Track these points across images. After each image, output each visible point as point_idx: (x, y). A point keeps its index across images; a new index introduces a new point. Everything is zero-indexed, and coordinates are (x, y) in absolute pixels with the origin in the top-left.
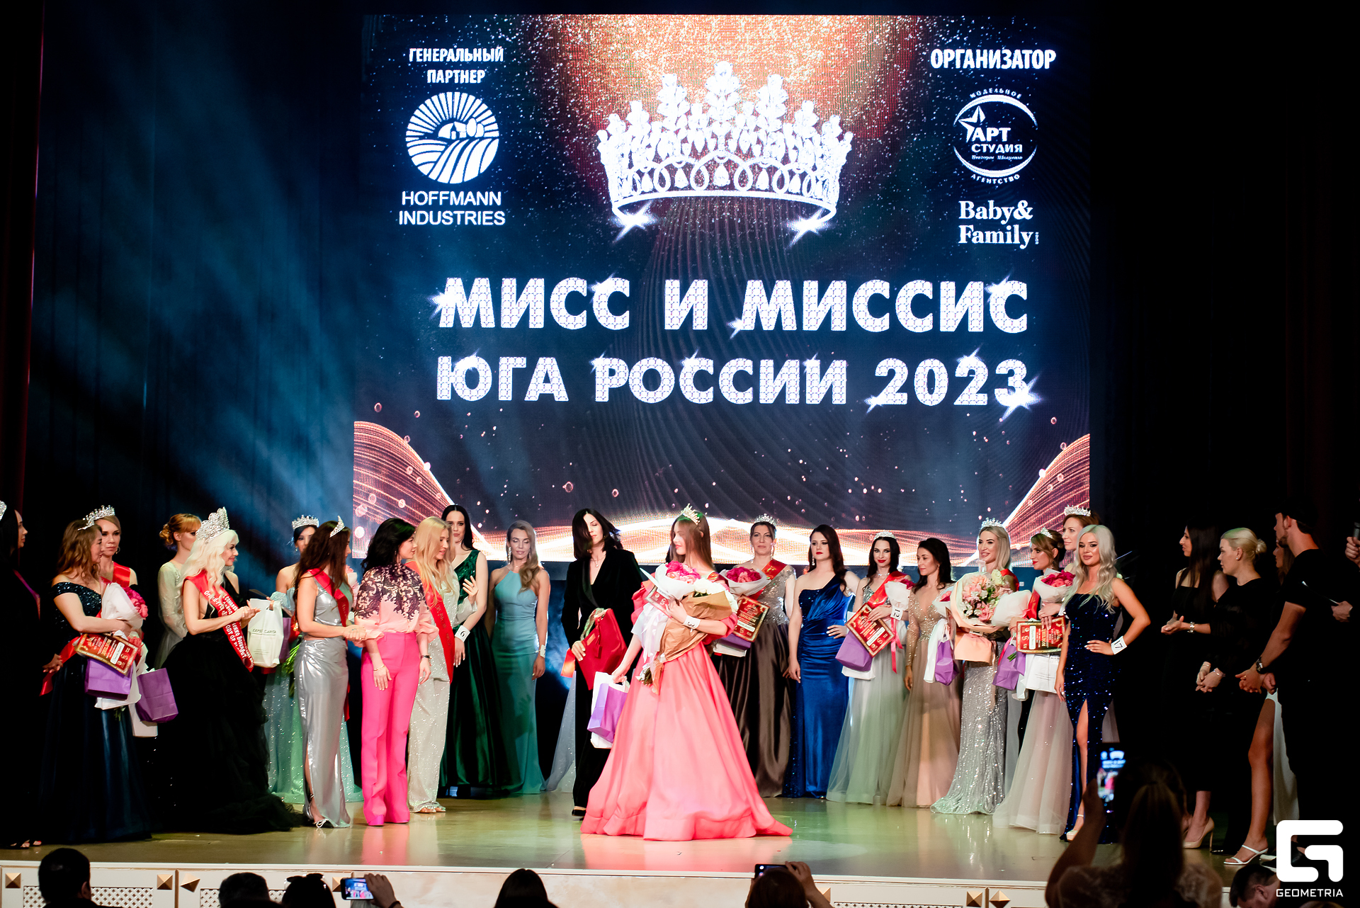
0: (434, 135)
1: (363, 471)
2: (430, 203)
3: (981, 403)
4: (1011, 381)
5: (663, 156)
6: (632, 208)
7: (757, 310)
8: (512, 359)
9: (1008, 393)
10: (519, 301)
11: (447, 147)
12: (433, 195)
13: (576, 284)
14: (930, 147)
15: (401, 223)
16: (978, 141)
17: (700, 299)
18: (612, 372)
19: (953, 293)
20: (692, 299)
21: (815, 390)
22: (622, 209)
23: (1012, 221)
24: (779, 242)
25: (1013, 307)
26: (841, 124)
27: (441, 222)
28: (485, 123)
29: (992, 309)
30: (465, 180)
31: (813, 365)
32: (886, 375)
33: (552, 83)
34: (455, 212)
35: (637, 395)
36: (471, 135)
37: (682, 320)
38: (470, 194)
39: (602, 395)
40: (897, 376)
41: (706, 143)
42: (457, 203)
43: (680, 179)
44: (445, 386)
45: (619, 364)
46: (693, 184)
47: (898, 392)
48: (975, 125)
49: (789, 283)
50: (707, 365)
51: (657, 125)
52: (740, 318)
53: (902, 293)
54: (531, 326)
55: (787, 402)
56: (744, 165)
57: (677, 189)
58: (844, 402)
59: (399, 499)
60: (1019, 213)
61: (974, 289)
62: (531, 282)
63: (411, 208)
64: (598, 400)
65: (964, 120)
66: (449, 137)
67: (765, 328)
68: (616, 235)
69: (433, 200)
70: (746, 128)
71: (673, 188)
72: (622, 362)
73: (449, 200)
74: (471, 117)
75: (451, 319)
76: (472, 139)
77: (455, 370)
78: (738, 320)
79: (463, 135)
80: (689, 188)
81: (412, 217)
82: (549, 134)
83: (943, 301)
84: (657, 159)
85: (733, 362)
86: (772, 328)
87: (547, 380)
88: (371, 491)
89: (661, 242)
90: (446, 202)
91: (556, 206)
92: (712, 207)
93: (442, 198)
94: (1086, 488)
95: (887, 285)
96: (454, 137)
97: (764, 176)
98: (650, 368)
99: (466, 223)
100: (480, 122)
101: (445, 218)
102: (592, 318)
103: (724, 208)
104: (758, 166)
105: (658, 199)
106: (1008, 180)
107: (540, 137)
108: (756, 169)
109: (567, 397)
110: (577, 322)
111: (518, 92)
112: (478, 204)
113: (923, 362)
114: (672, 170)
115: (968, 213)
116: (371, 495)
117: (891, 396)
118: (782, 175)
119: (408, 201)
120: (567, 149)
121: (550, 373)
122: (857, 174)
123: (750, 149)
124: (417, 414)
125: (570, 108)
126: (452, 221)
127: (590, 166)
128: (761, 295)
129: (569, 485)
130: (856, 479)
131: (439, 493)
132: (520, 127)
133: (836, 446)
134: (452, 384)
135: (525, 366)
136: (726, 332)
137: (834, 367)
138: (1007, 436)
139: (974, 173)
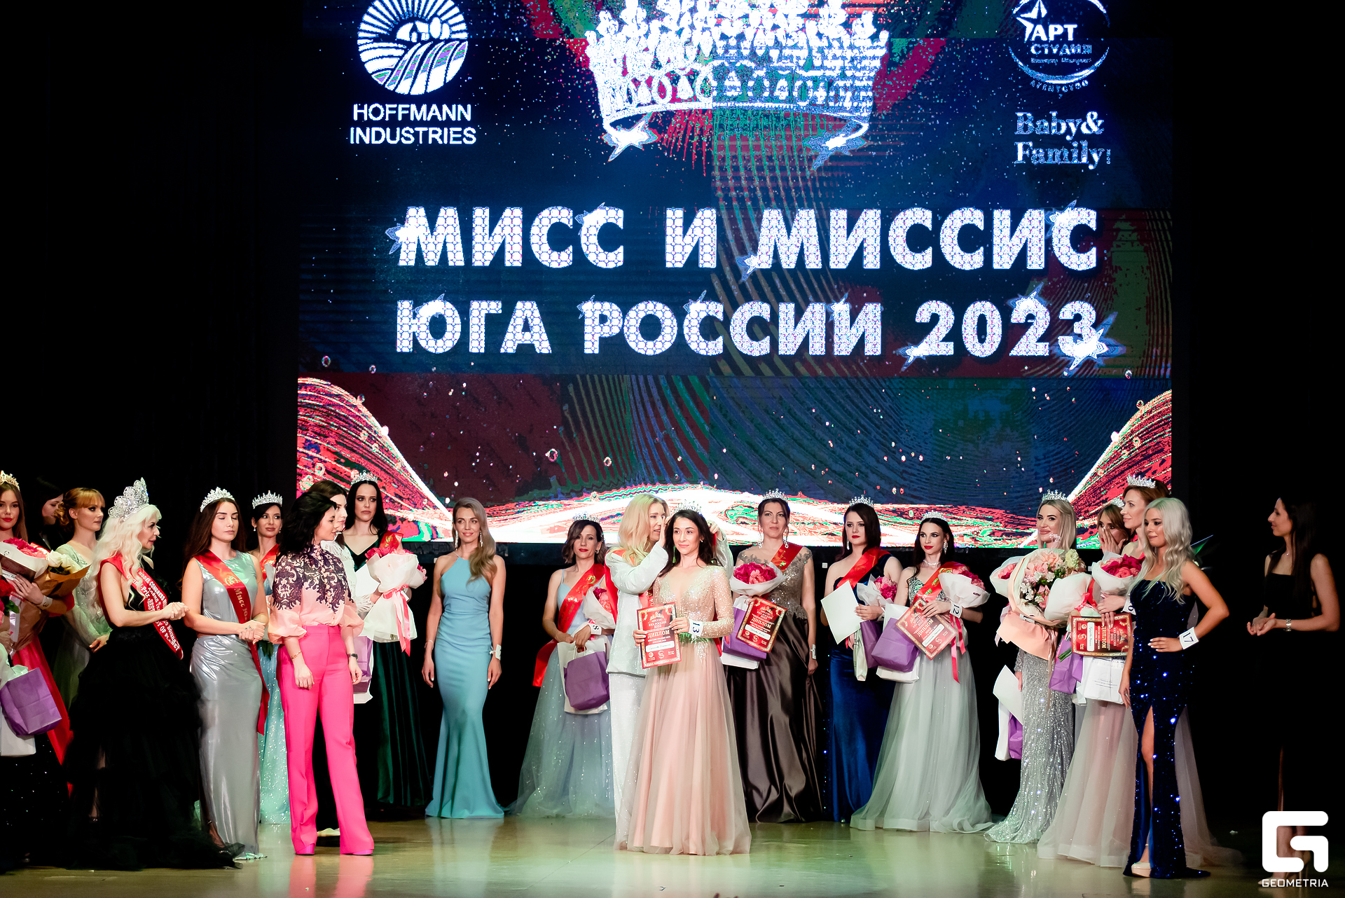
0: (390, 37)
1: (309, 437)
2: (387, 119)
3: (1040, 353)
4: (1077, 328)
5: (663, 61)
6: (627, 123)
7: (775, 244)
8: (484, 304)
9: (1075, 341)
10: (493, 234)
11: (406, 52)
12: (390, 109)
13: (561, 215)
14: (980, 49)
15: (352, 142)
16: (1038, 39)
17: (707, 231)
18: (603, 319)
19: (1008, 222)
20: (698, 232)
21: (844, 339)
22: (614, 125)
23: (1079, 136)
24: (801, 162)
25: (1080, 238)
26: (875, 23)
27: (400, 141)
28: (451, 22)
29: (1055, 241)
30: (428, 91)
31: (841, 309)
32: (928, 320)
34: (417, 129)
35: (632, 345)
36: (435, 36)
37: (687, 256)
38: (434, 107)
39: (591, 346)
40: (941, 322)
41: (715, 46)
42: (419, 118)
43: (684, 89)
44: (406, 335)
45: (611, 309)
46: (699, 95)
47: (944, 340)
48: (1035, 22)
49: (812, 212)
50: (716, 310)
51: (655, 24)
52: (755, 254)
53: (947, 222)
54: (508, 264)
55: (810, 353)
56: (759, 71)
57: (680, 100)
58: (879, 353)
60: (1088, 127)
61: (1034, 217)
62: (507, 212)
63: (364, 124)
64: (587, 351)
65: (1022, 16)
66: (408, 39)
67: (785, 266)
68: (607, 156)
69: (390, 115)
70: (762, 27)
71: (675, 99)
72: (615, 307)
73: (409, 114)
74: (435, 15)
75: (413, 256)
76: (438, 41)
77: (418, 316)
78: (753, 257)
79: (425, 37)
80: (695, 99)
81: (365, 134)
82: (528, 34)
83: (996, 232)
84: (657, 64)
85: (747, 306)
86: (793, 266)
87: (526, 328)
90: (406, 117)
91: (536, 122)
93: (400, 113)
94: (1168, 454)
95: (929, 214)
96: (414, 39)
97: (783, 84)
98: (649, 313)
99: (430, 142)
100: (446, 21)
101: (406, 136)
102: (579, 256)
104: (776, 73)
105: (657, 113)
106: (1074, 87)
107: (517, 39)
108: (774, 76)
109: (550, 348)
110: (562, 260)
112: (444, 118)
113: (972, 305)
114: (674, 79)
115: (1025, 128)
116: (319, 465)
117: (933, 346)
118: (805, 83)
119: (361, 115)
120: (549, 53)
121: (530, 320)
122: (894, 82)
123: (767, 53)
124: (373, 369)
125: (552, 5)
126: (413, 139)
127: (577, 73)
128: (779, 227)
129: (552, 454)
130: (893, 444)
131: (399, 464)
132: (493, 27)
133: (869, 405)
134: (414, 333)
135: (500, 312)
136: (738, 271)
137: (866, 312)
138: (1073, 393)
139: (1032, 79)
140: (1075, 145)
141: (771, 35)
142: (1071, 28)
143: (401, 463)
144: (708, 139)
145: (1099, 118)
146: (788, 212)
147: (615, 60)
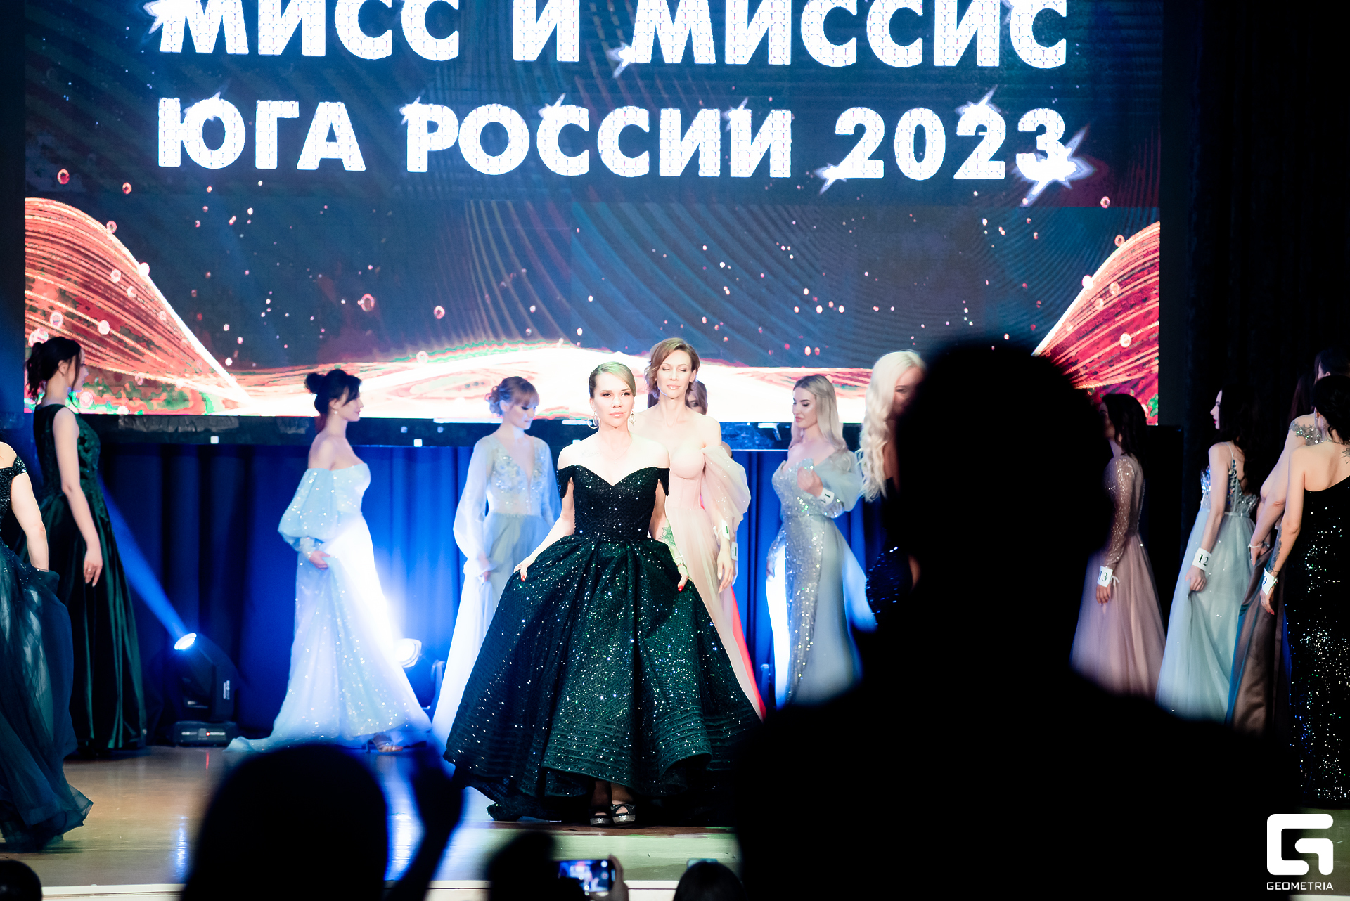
1: (40, 277)
3: (995, 176)
4: (1041, 142)
7: (656, 33)
8: (275, 105)
9: (1037, 159)
10: (286, 13)
17: (567, 13)
18: (432, 127)
19: (953, 6)
20: (555, 14)
21: (744, 155)
25: (1046, 27)
29: (1013, 32)
31: (740, 117)
32: (852, 133)
35: (471, 161)
37: (541, 47)
39: (417, 163)
40: (868, 135)
44: (170, 145)
45: (443, 114)
47: (874, 156)
50: (579, 116)
52: (630, 44)
53: (876, 6)
54: (306, 52)
55: (701, 174)
59: (100, 321)
61: (987, 1)
64: (411, 169)
67: (667, 60)
72: (446, 109)
75: (179, 39)
77: (187, 119)
78: (627, 47)
83: (938, 18)
85: (619, 112)
86: (678, 60)
87: (332, 137)
88: (52, 308)
94: (1154, 304)
98: (491, 120)
102: (400, 43)
109: (363, 164)
110: (377, 48)
113: (907, 113)
116: (55, 314)
117: (859, 165)
121: (336, 127)
124: (126, 188)
128: (661, 9)
129: (367, 300)
130: (806, 292)
131: (162, 313)
133: (775, 241)
134: (182, 142)
135: (297, 115)
136: (607, 66)
137: (773, 121)
138: (1035, 226)
143: (167, 312)
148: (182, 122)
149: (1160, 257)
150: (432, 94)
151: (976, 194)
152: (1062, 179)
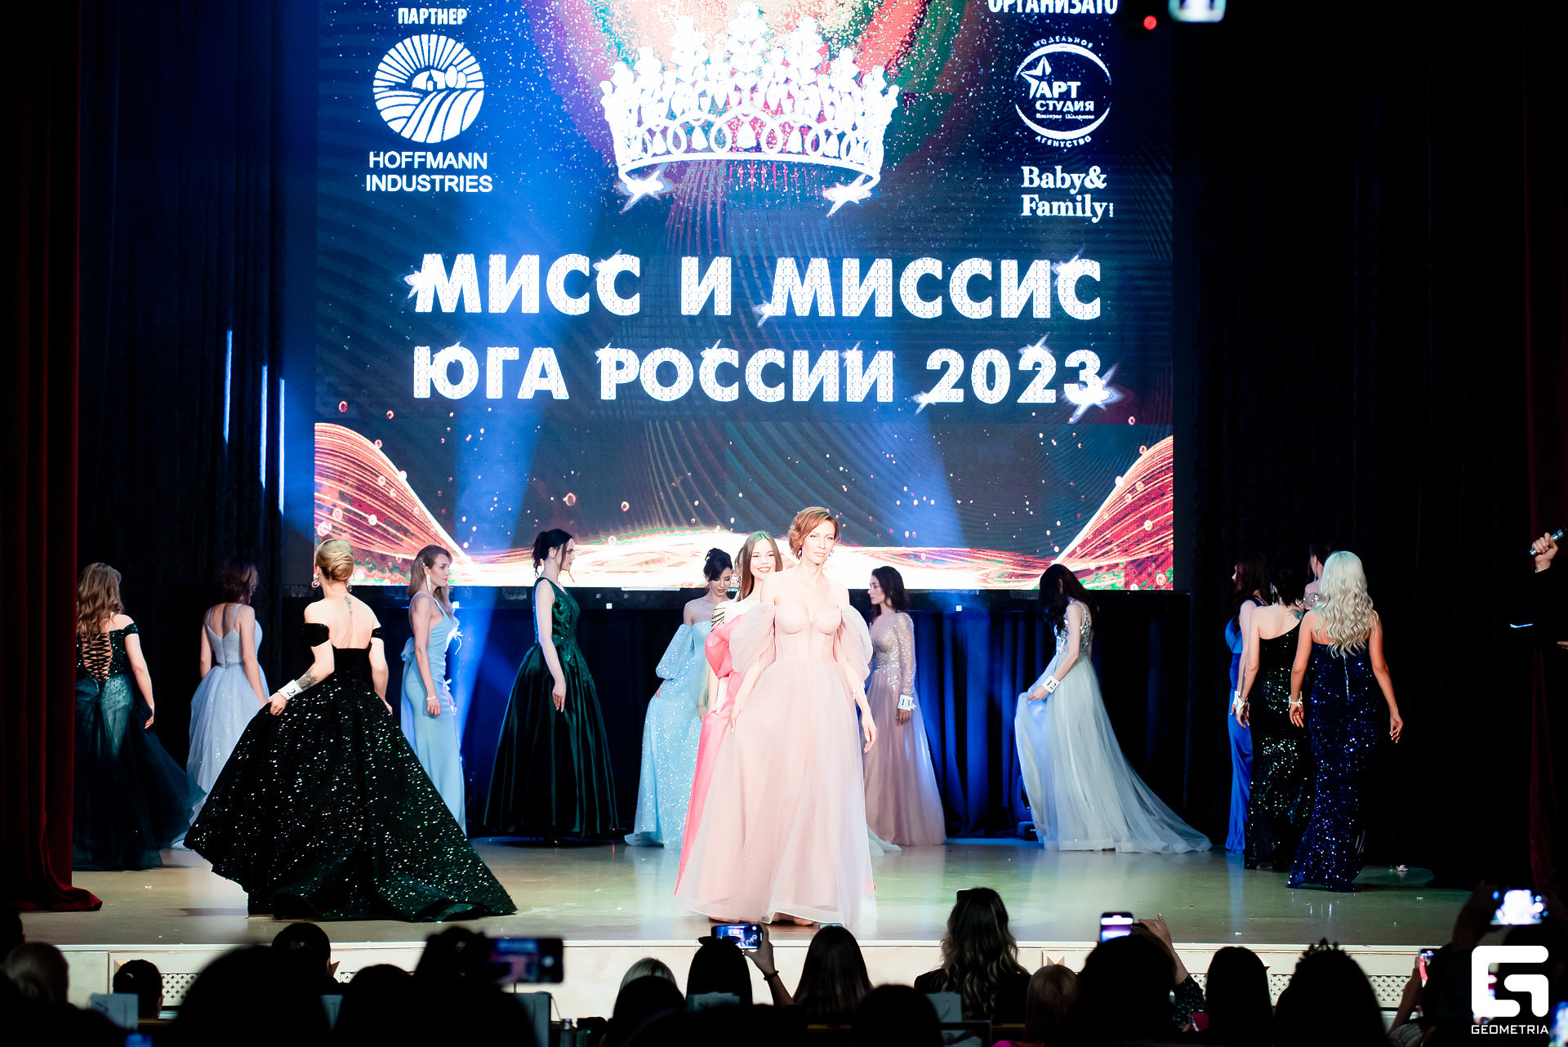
0: (407, 86)
1: (324, 482)
2: (403, 166)
3: (1048, 401)
4: (1083, 375)
5: (677, 112)
6: (642, 173)
7: (789, 293)
8: (501, 350)
9: (1080, 388)
10: (509, 281)
11: (422, 100)
12: (407, 157)
13: (577, 262)
14: (988, 105)
15: (368, 189)
16: (1043, 97)
17: (722, 279)
18: (620, 365)
19: (1015, 273)
20: (713, 280)
21: (857, 385)
22: (630, 173)
23: (1083, 190)
24: (814, 213)
25: (1086, 291)
27: (416, 189)
28: (467, 71)
29: (1060, 292)
30: (445, 139)
31: (854, 356)
32: (939, 368)
33: (546, 24)
34: (433, 177)
35: (649, 391)
36: (451, 86)
37: (702, 304)
38: (450, 155)
39: (608, 393)
40: (951, 370)
41: (728, 97)
42: (435, 166)
43: (698, 139)
44: (423, 381)
45: (628, 356)
46: (714, 146)
47: (954, 387)
48: (1040, 79)
49: (825, 261)
50: (732, 357)
51: (670, 76)
52: (770, 302)
53: (956, 273)
54: (524, 311)
55: (825, 400)
56: (772, 124)
57: (695, 151)
58: (891, 400)
59: (369, 515)
60: (1091, 181)
61: (1040, 268)
62: (524, 259)
63: (380, 172)
64: (603, 397)
65: (1028, 72)
66: (425, 89)
67: (798, 314)
68: (622, 205)
69: (406, 163)
70: (775, 80)
71: (689, 150)
72: (630, 352)
73: (425, 162)
74: (451, 64)
75: (430, 303)
76: (454, 90)
77: (435, 362)
78: (768, 304)
79: (441, 86)
80: (709, 149)
81: (381, 181)
82: (544, 84)
83: (1004, 282)
84: (672, 116)
85: (761, 353)
86: (806, 313)
87: (544, 374)
88: (335, 506)
89: (676, 214)
90: (422, 165)
92: (736, 172)
93: (417, 160)
94: (1169, 498)
95: (939, 264)
96: (430, 88)
97: (796, 136)
98: (664, 360)
99: (446, 190)
100: (461, 71)
101: (422, 184)
102: (595, 303)
103: (749, 174)
104: (789, 125)
105: (672, 163)
106: (1078, 142)
107: (533, 89)
108: (786, 128)
109: (567, 394)
110: (579, 306)
111: (507, 35)
112: (460, 167)
113: (982, 353)
114: (689, 130)
115: (1031, 181)
116: (336, 510)
117: (945, 392)
118: (817, 135)
119: (377, 163)
120: (565, 103)
121: (547, 366)
122: (904, 135)
123: (780, 105)
124: (390, 415)
125: (568, 55)
126: (429, 187)
127: (592, 123)
128: (793, 276)
129: (570, 497)
130: (906, 489)
131: (416, 508)
132: (509, 76)
133: (881, 451)
134: (431, 379)
135: (517, 358)
136: (753, 318)
137: (878, 359)
138: (1078, 439)
139: (1039, 135)
140: (1079, 198)
141: (784, 89)
142: (1074, 85)
143: (420, 508)
144: (722, 189)
145: (1101, 173)
146: (802, 262)
147: (630, 111)
148: (431, 364)
149: (1173, 462)
150: (619, 340)
151: (1034, 414)
152: (1099, 403)
